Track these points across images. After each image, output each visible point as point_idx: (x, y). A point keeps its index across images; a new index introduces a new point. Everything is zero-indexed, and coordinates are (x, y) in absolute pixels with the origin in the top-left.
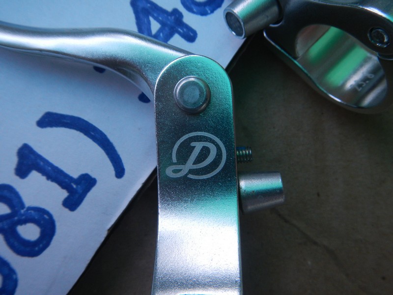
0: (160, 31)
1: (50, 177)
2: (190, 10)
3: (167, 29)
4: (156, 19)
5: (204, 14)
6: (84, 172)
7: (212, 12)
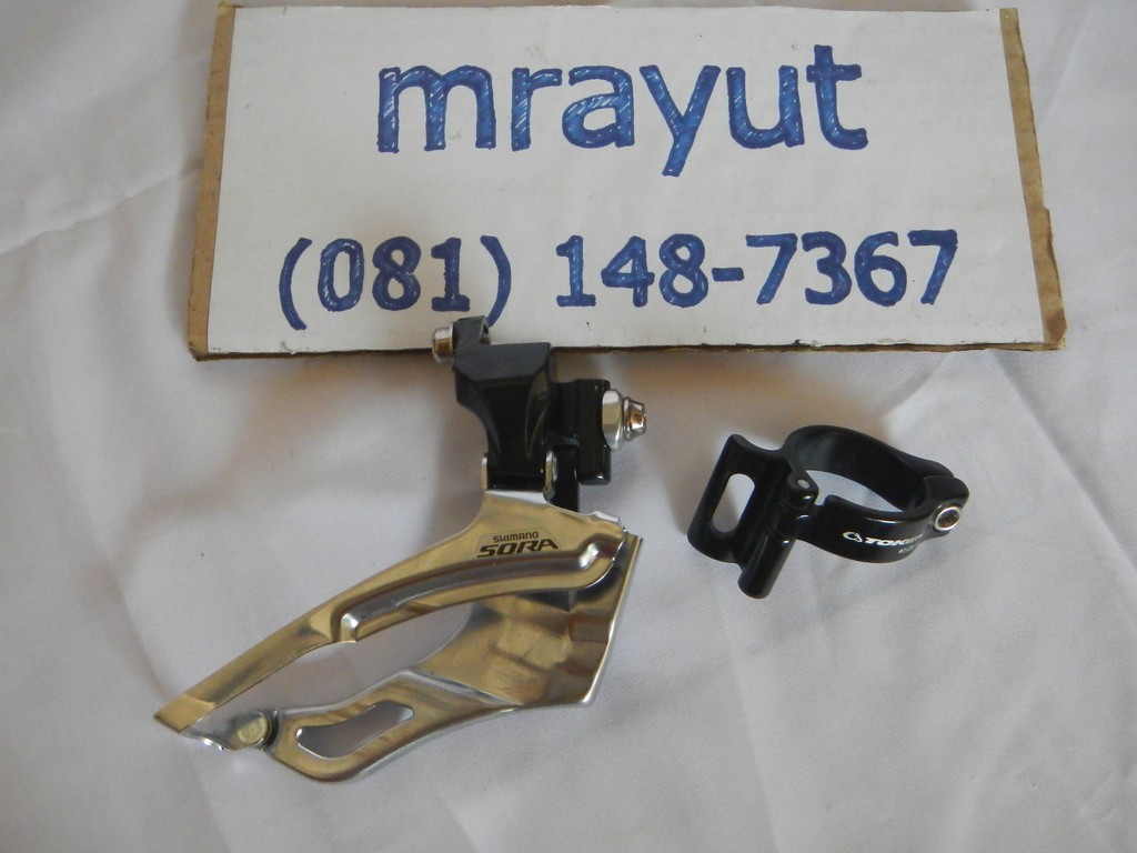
0: (626, 275)
1: (447, 275)
2: (662, 285)
3: (631, 279)
4: (634, 266)
5: (667, 298)
6: (469, 296)
7: (673, 304)
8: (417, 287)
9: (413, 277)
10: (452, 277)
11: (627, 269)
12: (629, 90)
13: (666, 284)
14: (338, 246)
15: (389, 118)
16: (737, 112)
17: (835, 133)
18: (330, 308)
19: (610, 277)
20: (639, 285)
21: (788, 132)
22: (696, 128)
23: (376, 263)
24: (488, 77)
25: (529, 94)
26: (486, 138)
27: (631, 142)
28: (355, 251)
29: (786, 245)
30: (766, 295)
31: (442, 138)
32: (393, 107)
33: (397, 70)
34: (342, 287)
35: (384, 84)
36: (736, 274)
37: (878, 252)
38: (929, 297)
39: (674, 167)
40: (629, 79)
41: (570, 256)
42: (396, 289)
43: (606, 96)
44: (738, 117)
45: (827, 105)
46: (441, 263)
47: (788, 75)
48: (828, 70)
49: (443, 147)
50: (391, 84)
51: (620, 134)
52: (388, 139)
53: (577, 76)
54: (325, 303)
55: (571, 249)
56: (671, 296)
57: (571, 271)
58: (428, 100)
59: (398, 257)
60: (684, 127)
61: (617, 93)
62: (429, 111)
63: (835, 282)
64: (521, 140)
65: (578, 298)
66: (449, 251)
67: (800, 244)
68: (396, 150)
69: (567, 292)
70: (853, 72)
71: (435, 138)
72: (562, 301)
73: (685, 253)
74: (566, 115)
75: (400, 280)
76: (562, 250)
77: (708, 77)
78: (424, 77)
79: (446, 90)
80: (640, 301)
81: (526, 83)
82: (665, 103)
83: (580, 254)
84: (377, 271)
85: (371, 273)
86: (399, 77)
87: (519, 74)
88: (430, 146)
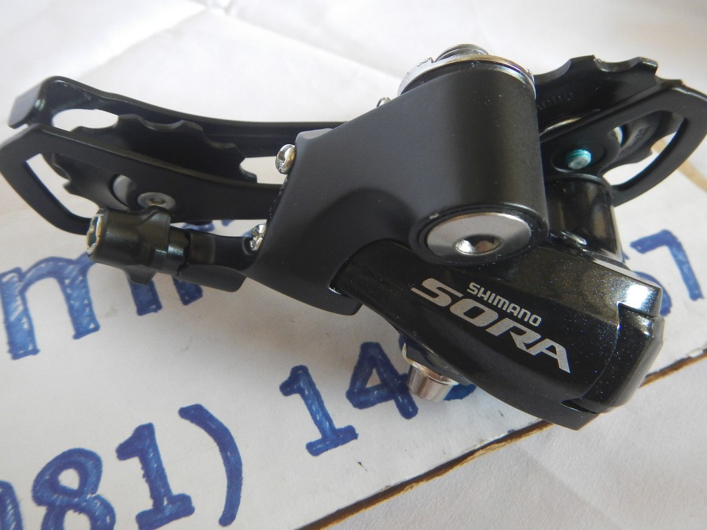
0: (376, 387)
1: (148, 476)
3: (385, 389)
6: (187, 493)
8: (109, 509)
9: (98, 497)
10: (155, 477)
11: (374, 380)
15: (19, 319)
19: (359, 397)
23: (38, 500)
26: (147, 303)
31: (92, 318)
32: (21, 308)
33: (17, 270)
35: (5, 288)
41: (301, 392)
46: (134, 463)
49: (97, 329)
50: (13, 285)
52: (21, 344)
55: (298, 382)
57: (310, 408)
58: (63, 287)
59: (69, 479)
62: (68, 298)
64: (190, 293)
65: (333, 437)
66: (140, 445)
68: (35, 351)
69: (316, 435)
71: (83, 323)
72: (314, 449)
75: (79, 509)
76: (287, 388)
78: (53, 267)
79: (84, 272)
80: (408, 410)
83: (311, 384)
84: (42, 511)
85: (33, 517)
86: (22, 276)
88: (80, 333)
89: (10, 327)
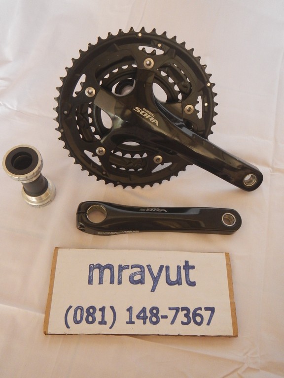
2: (149, 319)
3: (143, 318)
4: (144, 314)
6: (107, 321)
7: (152, 324)
8: (95, 318)
9: (94, 316)
10: (103, 316)
11: (142, 315)
12: (144, 271)
13: (151, 319)
14: (78, 308)
16: (168, 276)
17: (189, 282)
18: (76, 323)
19: (138, 317)
20: (145, 319)
21: (178, 282)
22: (158, 281)
23: (86, 312)
24: (113, 267)
25: (122, 271)
26: (112, 282)
27: (144, 283)
28: (82, 309)
29: (177, 310)
30: (172, 323)
31: (102, 281)
32: (92, 274)
33: (93, 264)
34: (78, 318)
35: (90, 268)
36: (166, 317)
37: (197, 312)
38: (208, 324)
39: (153, 290)
40: (144, 268)
41: (130, 312)
42: (90, 319)
43: (139, 272)
44: (168, 278)
45: (187, 275)
46: (101, 312)
47: (179, 267)
48: (188, 267)
49: (102, 284)
50: (92, 268)
51: (141, 281)
52: (90, 282)
53: (133, 267)
54: (75, 322)
55: (130, 310)
56: (151, 322)
57: (130, 315)
58: (100, 272)
59: (91, 311)
60: (156, 280)
61: (141, 271)
62: (100, 275)
63: (188, 320)
64: (120, 283)
65: (131, 322)
66: (103, 310)
67: (180, 310)
68: (92, 284)
69: (128, 321)
70: (193, 267)
71: (101, 282)
72: (127, 323)
73: (155, 311)
74: (130, 276)
75: (91, 316)
76: (128, 310)
77: (161, 267)
78: (99, 266)
79: (104, 270)
80: (144, 323)
81: (121, 268)
82: (152, 274)
83: (132, 311)
85: (85, 314)
86: (94, 266)
87: (120, 266)
88: (100, 283)
89: (90, 277)
